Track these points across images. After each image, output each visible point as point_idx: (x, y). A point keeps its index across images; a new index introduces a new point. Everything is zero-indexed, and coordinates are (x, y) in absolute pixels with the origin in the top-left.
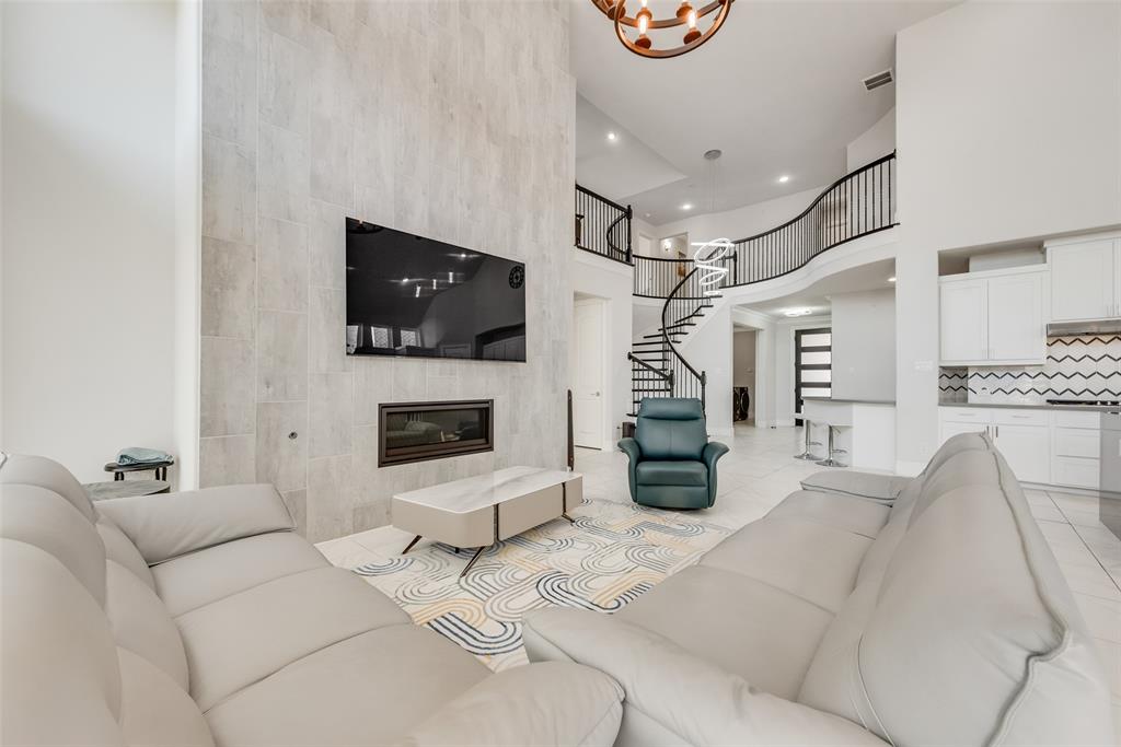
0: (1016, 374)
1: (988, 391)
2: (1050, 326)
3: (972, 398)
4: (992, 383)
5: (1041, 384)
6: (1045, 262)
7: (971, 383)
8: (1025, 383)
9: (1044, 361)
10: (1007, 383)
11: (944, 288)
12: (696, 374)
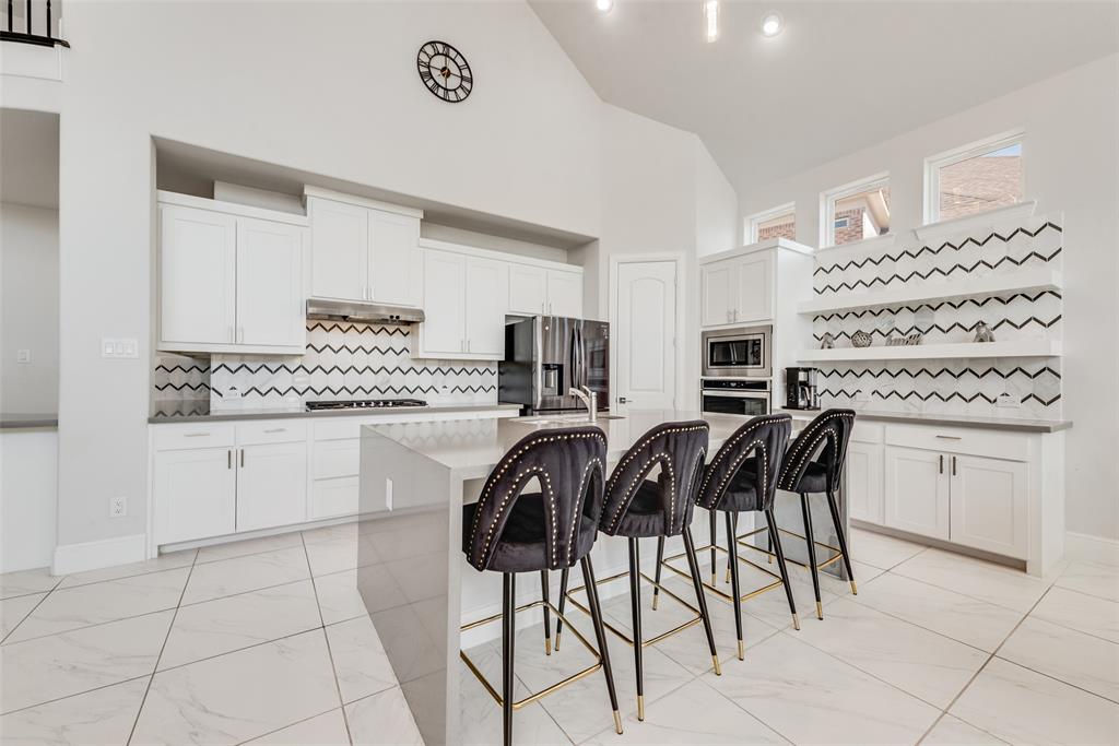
0: (273, 367)
1: (239, 392)
2: (310, 303)
3: (217, 405)
4: (243, 380)
5: (301, 380)
6: (306, 215)
7: (219, 380)
8: (283, 380)
9: (302, 351)
10: (263, 379)
11: (167, 211)
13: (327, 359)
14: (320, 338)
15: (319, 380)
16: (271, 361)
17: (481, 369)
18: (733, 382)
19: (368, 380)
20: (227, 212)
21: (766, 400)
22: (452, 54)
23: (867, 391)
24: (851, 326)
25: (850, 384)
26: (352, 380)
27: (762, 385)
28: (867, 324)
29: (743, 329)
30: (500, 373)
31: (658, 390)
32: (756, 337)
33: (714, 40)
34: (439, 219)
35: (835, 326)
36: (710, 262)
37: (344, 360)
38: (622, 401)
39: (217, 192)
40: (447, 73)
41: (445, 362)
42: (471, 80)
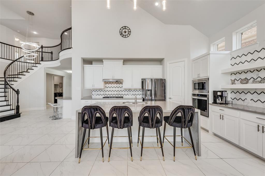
1: (96, 95)
3: (93, 97)
4: (96, 93)
5: (105, 93)
6: (103, 65)
8: (102, 93)
10: (99, 93)
11: (85, 68)
12: (14, 90)
13: (109, 89)
14: (107, 85)
15: (107, 93)
16: (100, 90)
17: (138, 90)
18: (199, 94)
19: (115, 93)
20: (95, 67)
21: (206, 100)
22: (126, 28)
23: (249, 99)
24: (243, 76)
25: (243, 96)
26: (113, 93)
27: (205, 96)
28: (249, 76)
29: (202, 79)
30: (142, 91)
31: (180, 96)
32: (204, 81)
33: (165, 10)
34: (126, 61)
35: (238, 77)
36: (194, 60)
37: (111, 89)
38: (170, 98)
39: (93, 63)
40: (125, 32)
41: (130, 89)
42: (130, 32)
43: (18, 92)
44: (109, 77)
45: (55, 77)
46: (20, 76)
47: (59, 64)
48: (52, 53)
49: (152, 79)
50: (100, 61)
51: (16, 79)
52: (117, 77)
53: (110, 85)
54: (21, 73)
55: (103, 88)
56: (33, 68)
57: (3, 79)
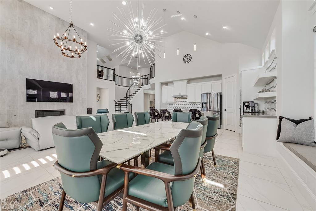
2: (173, 96)
11: (162, 89)
12: (130, 104)
13: (178, 103)
14: (177, 100)
15: (177, 106)
20: (169, 87)
22: (188, 55)
26: (181, 106)
34: (189, 81)
37: (180, 103)
38: (225, 110)
39: (168, 84)
40: (187, 59)
41: (195, 103)
42: (191, 58)
43: (131, 105)
44: (177, 94)
45: (150, 95)
46: (132, 96)
47: (150, 87)
48: (147, 78)
49: (207, 94)
50: (172, 82)
51: (131, 98)
52: (183, 94)
53: (179, 100)
54: (132, 95)
55: (173, 102)
56: (138, 90)
57: (126, 98)
